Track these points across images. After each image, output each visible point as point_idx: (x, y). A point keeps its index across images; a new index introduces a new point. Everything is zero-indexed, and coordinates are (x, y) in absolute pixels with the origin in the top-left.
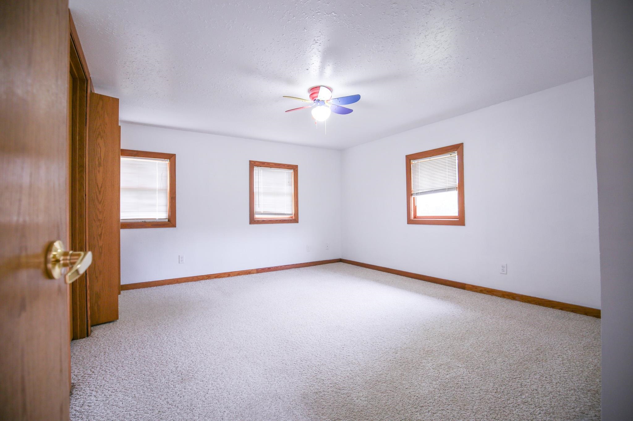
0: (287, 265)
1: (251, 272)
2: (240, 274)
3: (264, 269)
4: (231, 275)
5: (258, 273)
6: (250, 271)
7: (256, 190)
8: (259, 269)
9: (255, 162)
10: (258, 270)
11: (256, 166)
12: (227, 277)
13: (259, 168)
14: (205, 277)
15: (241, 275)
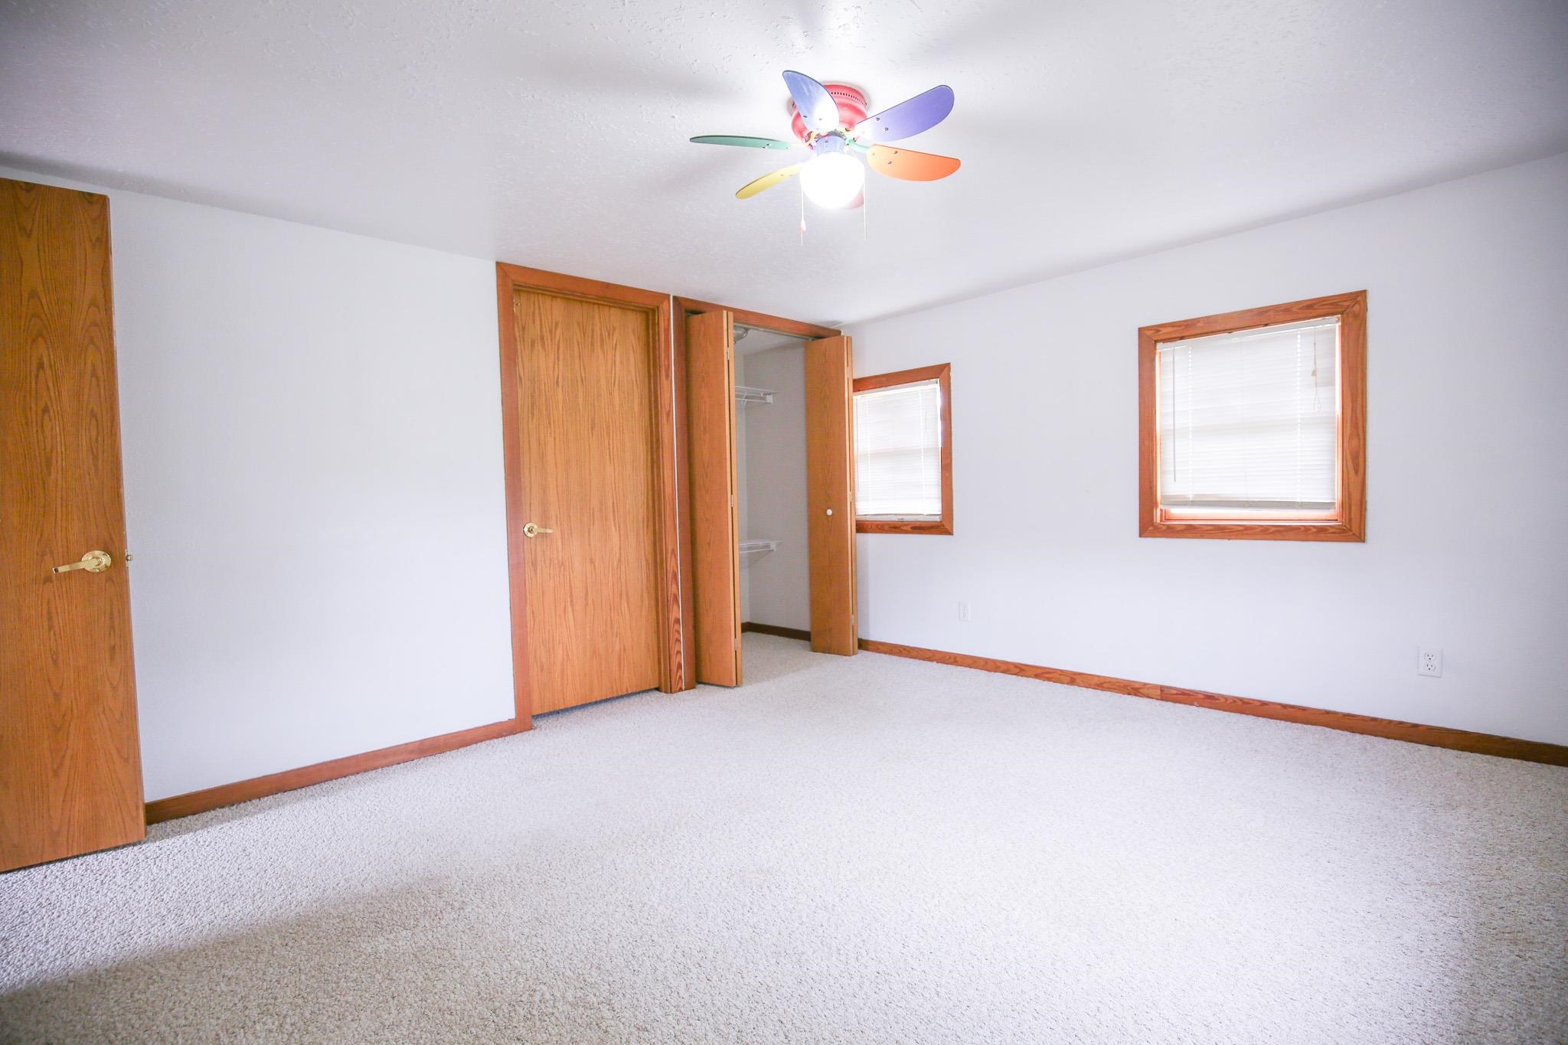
0: (1293, 707)
1: (1142, 691)
2: (1105, 685)
3: (1189, 695)
4: (1078, 680)
5: (1167, 700)
6: (1137, 686)
7: (1161, 423)
8: (1170, 688)
9: (1157, 328)
10: (1166, 691)
11: (1165, 341)
12: (1067, 684)
13: (1179, 346)
14: (1012, 667)
15: (1109, 689)
